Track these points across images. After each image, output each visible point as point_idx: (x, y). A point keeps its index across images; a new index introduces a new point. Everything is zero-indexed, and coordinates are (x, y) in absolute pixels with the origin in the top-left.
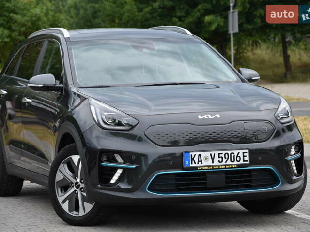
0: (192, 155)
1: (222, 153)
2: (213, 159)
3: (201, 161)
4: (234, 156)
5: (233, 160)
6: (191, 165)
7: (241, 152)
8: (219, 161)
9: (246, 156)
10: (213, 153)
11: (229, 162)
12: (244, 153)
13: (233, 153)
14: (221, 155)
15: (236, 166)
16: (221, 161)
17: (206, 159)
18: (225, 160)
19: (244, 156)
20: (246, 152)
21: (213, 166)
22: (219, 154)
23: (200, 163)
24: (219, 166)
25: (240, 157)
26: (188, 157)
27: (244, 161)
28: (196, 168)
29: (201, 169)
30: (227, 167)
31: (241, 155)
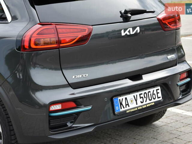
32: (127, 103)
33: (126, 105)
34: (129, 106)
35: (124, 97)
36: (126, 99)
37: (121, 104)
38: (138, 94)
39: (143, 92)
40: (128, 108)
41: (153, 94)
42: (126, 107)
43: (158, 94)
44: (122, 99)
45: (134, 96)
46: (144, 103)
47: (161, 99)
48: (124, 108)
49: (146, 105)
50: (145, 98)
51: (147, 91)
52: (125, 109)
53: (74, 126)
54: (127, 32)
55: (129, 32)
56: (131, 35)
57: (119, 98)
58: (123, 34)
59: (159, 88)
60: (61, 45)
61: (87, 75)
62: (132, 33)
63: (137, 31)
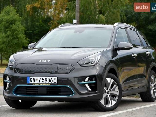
0: (30, 78)
1: (44, 78)
2: (40, 80)
3: (34, 81)
4: (49, 80)
5: (49, 81)
6: (30, 83)
7: (53, 78)
8: (42, 82)
9: (55, 80)
10: (40, 78)
11: (47, 82)
12: (54, 78)
13: (49, 78)
14: (43, 79)
15: (50, 84)
16: (43, 81)
17: (37, 80)
18: (45, 81)
19: (54, 80)
20: (56, 78)
21: (39, 84)
22: (43, 78)
23: (34, 82)
24: (42, 84)
25: (52, 80)
26: (29, 79)
27: (54, 82)
28: (32, 84)
29: (34, 85)
30: (46, 84)
31: (53, 79)
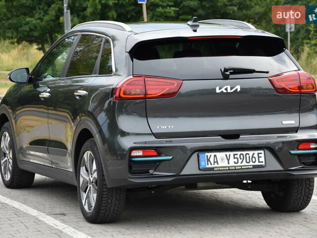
32: (216, 161)
33: (214, 162)
34: (218, 164)
35: (213, 154)
36: (215, 156)
37: (208, 160)
38: (232, 153)
39: (239, 153)
40: (216, 165)
41: (252, 157)
42: (214, 164)
43: (260, 158)
44: (211, 156)
45: (226, 155)
46: (239, 164)
47: (264, 163)
48: (211, 164)
49: (241, 166)
50: (241, 159)
51: (244, 153)
52: (213, 166)
53: (155, 173)
54: (223, 90)
55: (226, 89)
56: (228, 93)
57: (207, 154)
58: (218, 91)
59: (262, 152)
60: (148, 96)
61: (173, 127)
62: (229, 91)
63: (237, 89)
